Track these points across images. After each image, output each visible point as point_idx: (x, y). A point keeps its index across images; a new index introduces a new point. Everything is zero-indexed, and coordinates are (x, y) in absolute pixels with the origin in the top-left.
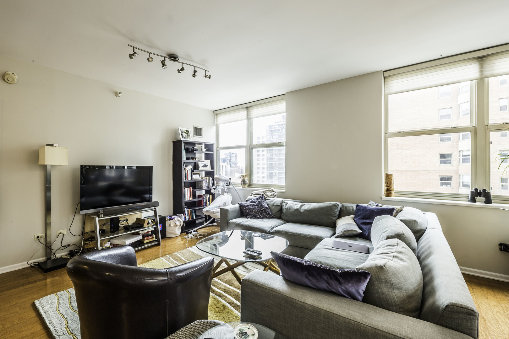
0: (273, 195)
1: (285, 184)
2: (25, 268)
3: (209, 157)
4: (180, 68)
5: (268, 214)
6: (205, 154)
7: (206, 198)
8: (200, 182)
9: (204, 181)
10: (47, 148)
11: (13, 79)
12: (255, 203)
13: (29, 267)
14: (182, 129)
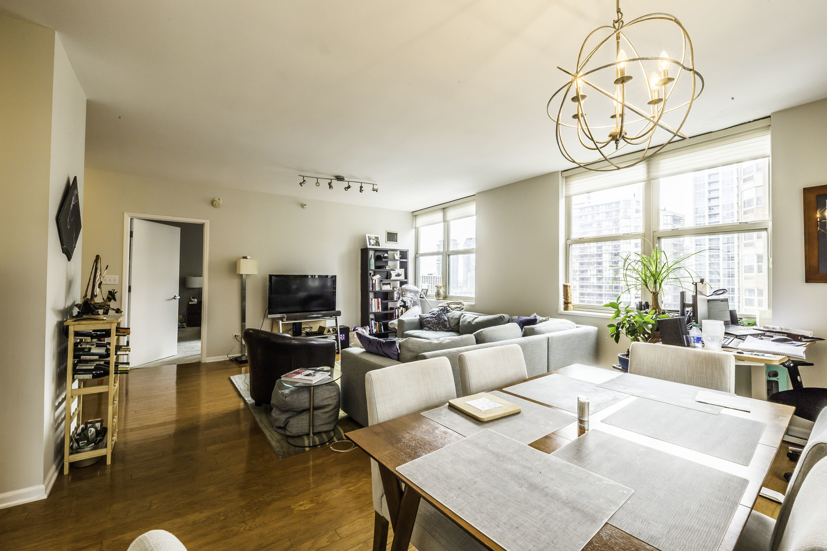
0: (459, 308)
1: (474, 296)
2: (226, 361)
3: (404, 265)
4: (347, 186)
5: (445, 326)
6: (400, 262)
7: (398, 311)
8: (392, 292)
9: (395, 292)
10: (242, 260)
11: (219, 204)
12: (434, 315)
13: (228, 360)
14: (369, 235)
